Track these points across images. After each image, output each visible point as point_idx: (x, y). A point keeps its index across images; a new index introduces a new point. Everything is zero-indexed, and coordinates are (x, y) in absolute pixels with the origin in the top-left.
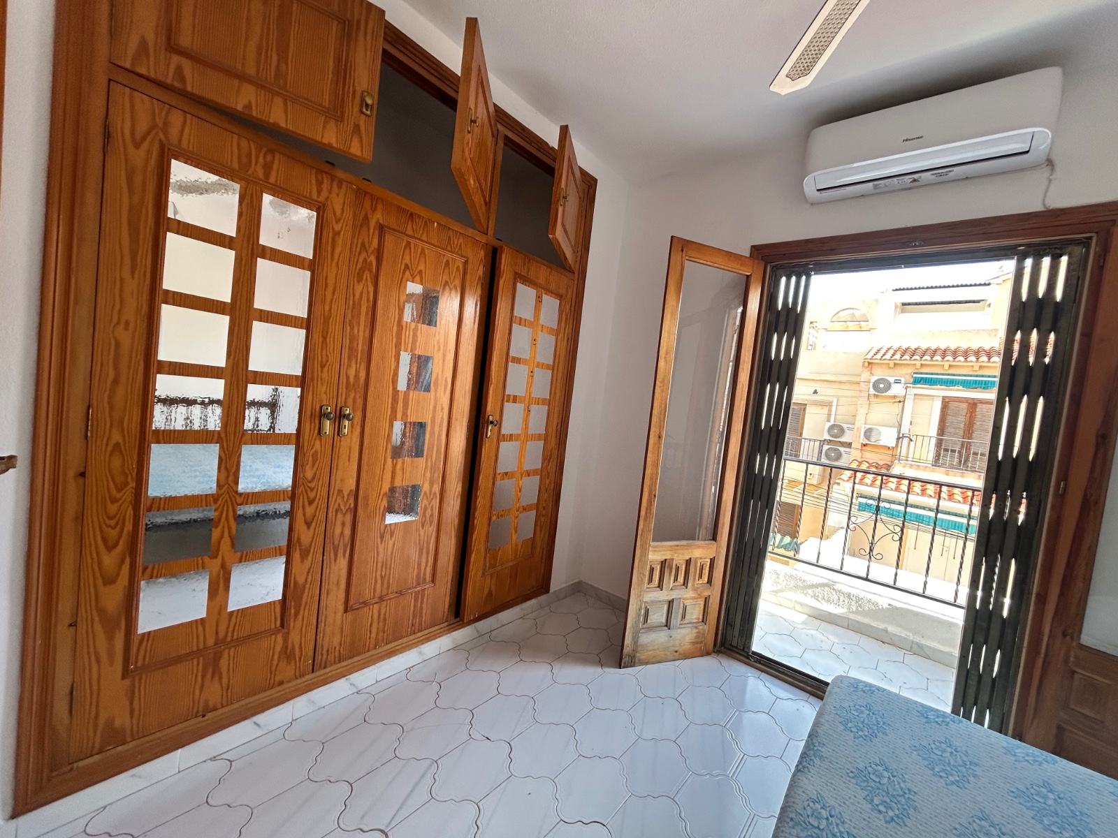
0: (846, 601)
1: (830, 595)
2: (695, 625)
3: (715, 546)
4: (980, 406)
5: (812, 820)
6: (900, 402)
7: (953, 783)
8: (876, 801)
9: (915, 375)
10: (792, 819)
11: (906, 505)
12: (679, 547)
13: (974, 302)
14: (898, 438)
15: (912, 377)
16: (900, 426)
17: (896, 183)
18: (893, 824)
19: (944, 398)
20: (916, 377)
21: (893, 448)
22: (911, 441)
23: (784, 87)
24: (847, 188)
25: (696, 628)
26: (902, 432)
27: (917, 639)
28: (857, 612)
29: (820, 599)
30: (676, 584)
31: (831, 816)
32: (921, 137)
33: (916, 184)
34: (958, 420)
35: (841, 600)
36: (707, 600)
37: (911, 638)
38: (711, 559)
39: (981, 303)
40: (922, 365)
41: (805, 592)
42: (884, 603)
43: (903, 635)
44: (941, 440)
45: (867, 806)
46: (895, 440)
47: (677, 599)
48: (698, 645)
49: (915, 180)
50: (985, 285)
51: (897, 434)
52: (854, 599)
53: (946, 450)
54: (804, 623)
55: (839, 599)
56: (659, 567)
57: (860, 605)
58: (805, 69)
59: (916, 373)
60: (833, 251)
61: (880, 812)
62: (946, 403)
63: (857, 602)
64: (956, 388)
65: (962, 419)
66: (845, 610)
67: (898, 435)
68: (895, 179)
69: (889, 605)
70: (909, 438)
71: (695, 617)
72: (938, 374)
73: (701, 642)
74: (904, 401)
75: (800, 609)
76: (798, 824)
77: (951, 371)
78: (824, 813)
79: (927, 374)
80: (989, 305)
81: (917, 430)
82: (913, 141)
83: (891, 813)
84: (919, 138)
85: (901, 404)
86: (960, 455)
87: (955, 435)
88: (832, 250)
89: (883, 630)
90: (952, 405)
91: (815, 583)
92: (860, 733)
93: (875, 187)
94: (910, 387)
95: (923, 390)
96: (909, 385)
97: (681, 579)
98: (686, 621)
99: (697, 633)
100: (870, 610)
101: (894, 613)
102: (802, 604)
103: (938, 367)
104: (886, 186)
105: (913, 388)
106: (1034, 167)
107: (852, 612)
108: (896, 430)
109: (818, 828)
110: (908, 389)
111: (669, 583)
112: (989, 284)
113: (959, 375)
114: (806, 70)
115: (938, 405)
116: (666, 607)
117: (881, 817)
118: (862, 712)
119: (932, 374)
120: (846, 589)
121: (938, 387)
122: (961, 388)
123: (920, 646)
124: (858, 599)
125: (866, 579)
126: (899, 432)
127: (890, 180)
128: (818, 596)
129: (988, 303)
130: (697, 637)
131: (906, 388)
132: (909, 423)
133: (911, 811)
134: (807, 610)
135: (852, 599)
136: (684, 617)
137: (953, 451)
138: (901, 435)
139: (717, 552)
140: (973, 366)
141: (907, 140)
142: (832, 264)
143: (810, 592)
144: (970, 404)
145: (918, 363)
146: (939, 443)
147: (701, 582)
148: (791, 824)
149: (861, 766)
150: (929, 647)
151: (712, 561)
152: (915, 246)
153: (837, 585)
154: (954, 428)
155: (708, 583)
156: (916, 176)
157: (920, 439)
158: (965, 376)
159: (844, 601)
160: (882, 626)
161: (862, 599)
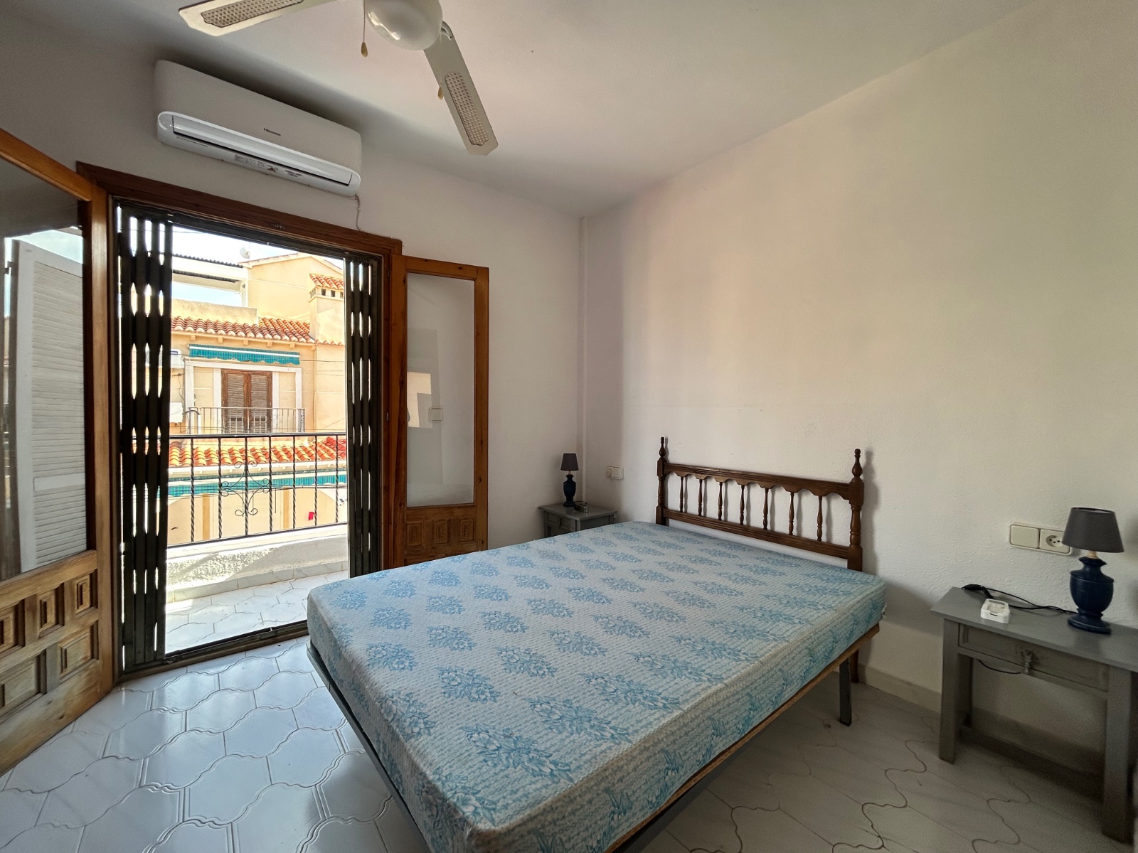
0: (232, 565)
1: (214, 566)
2: (82, 668)
3: (95, 555)
4: (253, 377)
5: (378, 656)
6: (179, 375)
7: (410, 595)
8: (393, 626)
9: (191, 347)
10: (369, 665)
11: (193, 479)
12: (41, 576)
13: (230, 280)
14: (185, 413)
15: (189, 349)
16: (184, 400)
17: (256, 164)
18: (408, 627)
19: (222, 370)
20: (192, 350)
21: (180, 423)
22: (198, 414)
23: (193, 19)
24: (210, 147)
25: (86, 670)
26: (187, 407)
27: (296, 566)
28: (244, 570)
29: (204, 576)
30: (46, 627)
31: (384, 647)
32: (279, 135)
33: (271, 172)
34: (238, 390)
35: (227, 565)
36: (94, 630)
37: (292, 568)
38: (91, 575)
39: (236, 283)
40: (197, 337)
41: (185, 577)
42: (265, 550)
43: (286, 569)
44: (226, 410)
45: (392, 631)
46: (182, 416)
47: (50, 647)
48: (93, 690)
49: (272, 169)
50: (238, 266)
51: (182, 409)
52: (239, 559)
53: (233, 419)
54: (193, 607)
55: (224, 566)
56: (11, 616)
57: (246, 562)
58: (220, 21)
59: (193, 345)
60: (197, 207)
61: (399, 628)
62: (225, 374)
63: (242, 561)
64: (231, 360)
65: (241, 389)
66: (232, 573)
67: (184, 410)
68: (257, 160)
69: (271, 549)
70: (197, 412)
71: (81, 657)
72: (213, 347)
73: (96, 684)
74: (184, 374)
75: (184, 597)
76: (373, 664)
77: (226, 345)
78: (380, 649)
79: (203, 346)
80: (244, 286)
81: (201, 403)
82: (271, 134)
83: (403, 625)
84: (277, 134)
85: (181, 377)
86: (245, 423)
87: (237, 404)
88: (197, 205)
89: (269, 573)
90: (231, 376)
91: (194, 562)
92: (357, 606)
93: (237, 158)
94: (188, 360)
95: (202, 363)
96: (187, 358)
97: (51, 617)
98: (69, 669)
99: (89, 675)
100: (256, 562)
101: (276, 554)
102: (183, 591)
103: (216, 339)
104: (247, 162)
105: (192, 360)
106: (347, 197)
107: (240, 572)
108: (181, 404)
109: (384, 656)
110: (186, 362)
111: (34, 630)
112: (242, 267)
113: (233, 349)
114: (222, 23)
115: (218, 377)
116: (33, 667)
117: (401, 629)
118: (346, 597)
119: (208, 347)
120: (227, 554)
121: (216, 359)
122: (236, 361)
123: (299, 570)
124: (243, 557)
125: (247, 536)
126: (184, 407)
127: (252, 159)
128: (201, 574)
129: (242, 284)
130: (90, 681)
131: (184, 360)
132: (193, 396)
133: (408, 617)
134: (191, 594)
135: (237, 560)
136: (64, 665)
137: (239, 419)
138: (187, 410)
139: (100, 562)
140: (243, 341)
141: (267, 131)
142: (198, 220)
143: (191, 574)
144: (245, 375)
145: (193, 335)
146: (225, 413)
147: (81, 608)
148: (370, 667)
149: (373, 618)
150: (305, 568)
151: (94, 577)
152: (279, 229)
153: (220, 554)
154: (235, 398)
155: (91, 606)
156: (274, 166)
157: (208, 411)
158: (238, 349)
159: (229, 565)
160: (267, 570)
161: (246, 555)
